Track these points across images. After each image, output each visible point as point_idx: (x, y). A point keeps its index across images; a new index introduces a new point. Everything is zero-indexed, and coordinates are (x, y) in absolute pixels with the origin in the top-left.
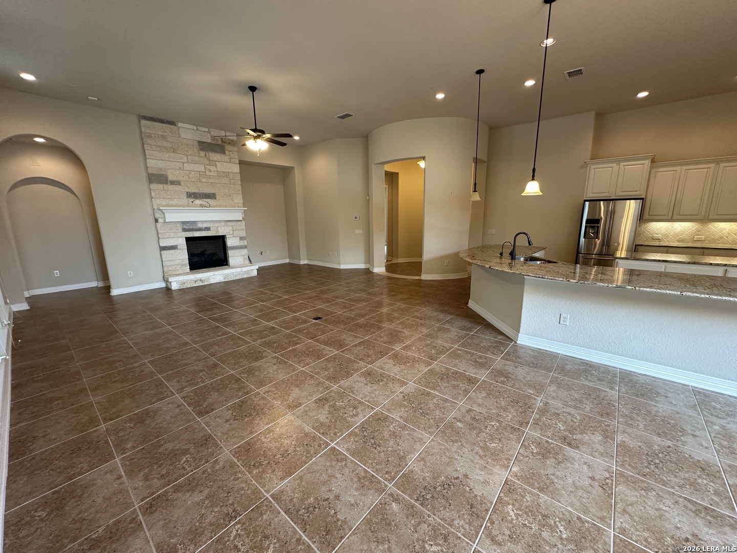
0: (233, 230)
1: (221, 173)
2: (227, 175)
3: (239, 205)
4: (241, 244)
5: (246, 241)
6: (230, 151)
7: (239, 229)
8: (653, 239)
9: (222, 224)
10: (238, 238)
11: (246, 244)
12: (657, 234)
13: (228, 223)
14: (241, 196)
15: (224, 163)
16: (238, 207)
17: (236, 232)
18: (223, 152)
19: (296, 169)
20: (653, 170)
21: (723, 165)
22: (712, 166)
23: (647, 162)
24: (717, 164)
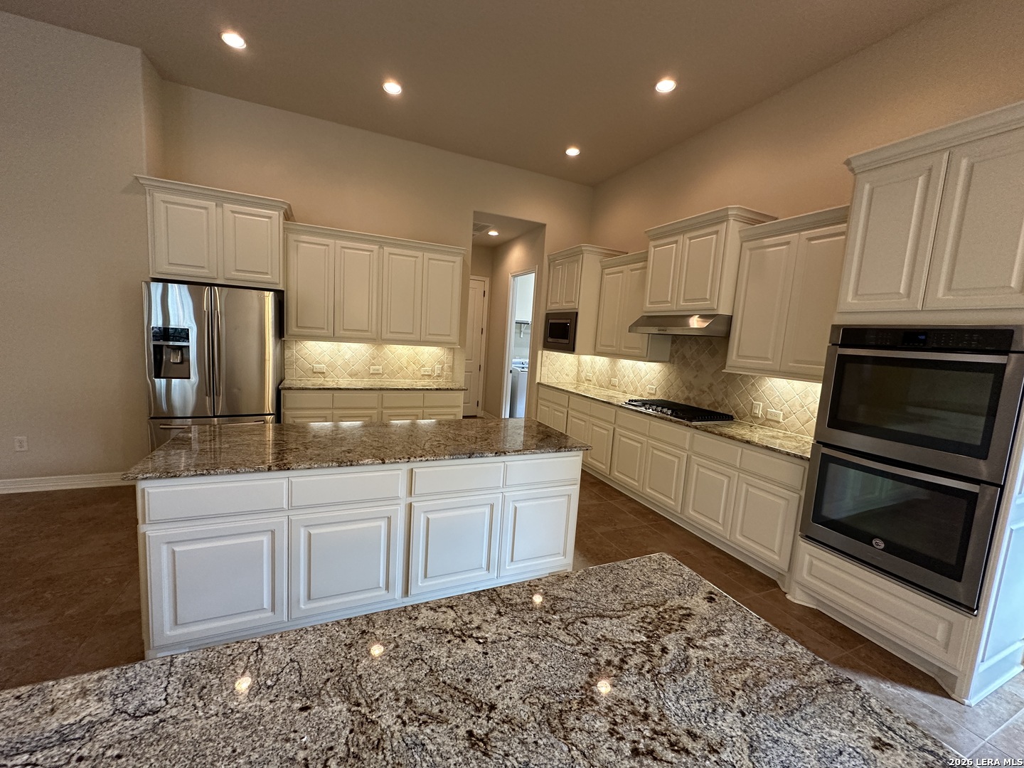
8: (315, 373)
12: (319, 363)
20: (292, 237)
21: (387, 249)
22: (375, 247)
23: (274, 213)
24: (381, 247)
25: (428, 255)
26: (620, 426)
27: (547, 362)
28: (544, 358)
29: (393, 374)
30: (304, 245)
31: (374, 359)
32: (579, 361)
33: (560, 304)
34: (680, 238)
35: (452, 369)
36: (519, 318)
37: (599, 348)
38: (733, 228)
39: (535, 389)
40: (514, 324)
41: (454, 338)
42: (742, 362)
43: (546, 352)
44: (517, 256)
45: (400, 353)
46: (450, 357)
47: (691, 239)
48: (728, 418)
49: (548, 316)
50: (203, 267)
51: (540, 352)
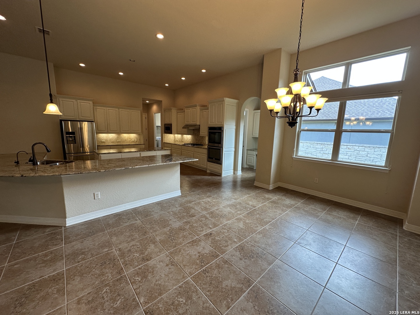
8: (102, 142)
12: (103, 140)
20: (95, 107)
21: (120, 110)
22: (117, 109)
23: (91, 102)
24: (119, 109)
25: (131, 111)
26: (182, 150)
27: (166, 137)
28: (165, 136)
29: (124, 142)
30: (98, 109)
31: (118, 138)
32: (175, 136)
33: (167, 122)
34: (190, 109)
35: (140, 139)
36: (157, 125)
37: (178, 133)
38: (198, 108)
39: (163, 143)
40: (156, 127)
41: (140, 131)
42: (203, 134)
43: (165, 134)
44: (155, 108)
45: (125, 136)
46: (139, 137)
47: (192, 109)
48: (202, 145)
49: (165, 125)
50: (73, 116)
51: (164, 134)
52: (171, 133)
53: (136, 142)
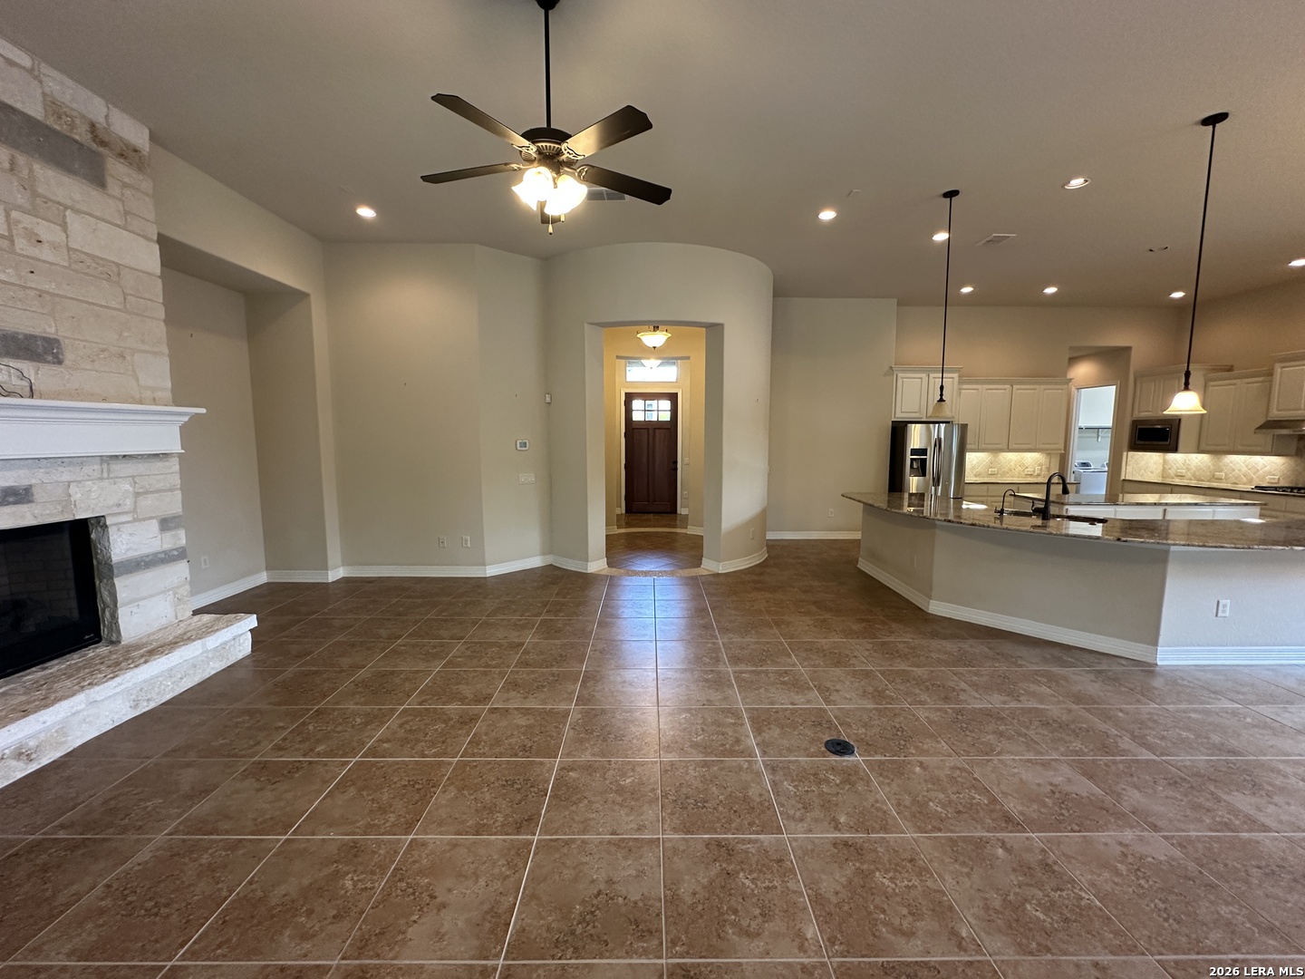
0: (137, 495)
1: (89, 261)
2: (112, 273)
3: (158, 395)
4: (167, 546)
5: (182, 533)
6: (125, 185)
7: (159, 486)
9: (87, 469)
10: (155, 525)
11: (183, 542)
13: (117, 467)
14: (163, 365)
15: (102, 225)
16: (155, 401)
17: (147, 503)
18: (98, 179)
19: (313, 299)
21: (1015, 387)
22: (1009, 386)
23: (956, 376)
24: (1012, 385)
25: (1042, 387)
27: (1138, 461)
29: (1004, 474)
30: (968, 391)
31: (992, 463)
33: (1153, 413)
39: (1120, 485)
43: (1131, 453)
44: (1084, 371)
46: (1046, 459)
49: (1136, 422)
51: (1125, 454)
52: (1175, 450)
53: (1038, 475)
